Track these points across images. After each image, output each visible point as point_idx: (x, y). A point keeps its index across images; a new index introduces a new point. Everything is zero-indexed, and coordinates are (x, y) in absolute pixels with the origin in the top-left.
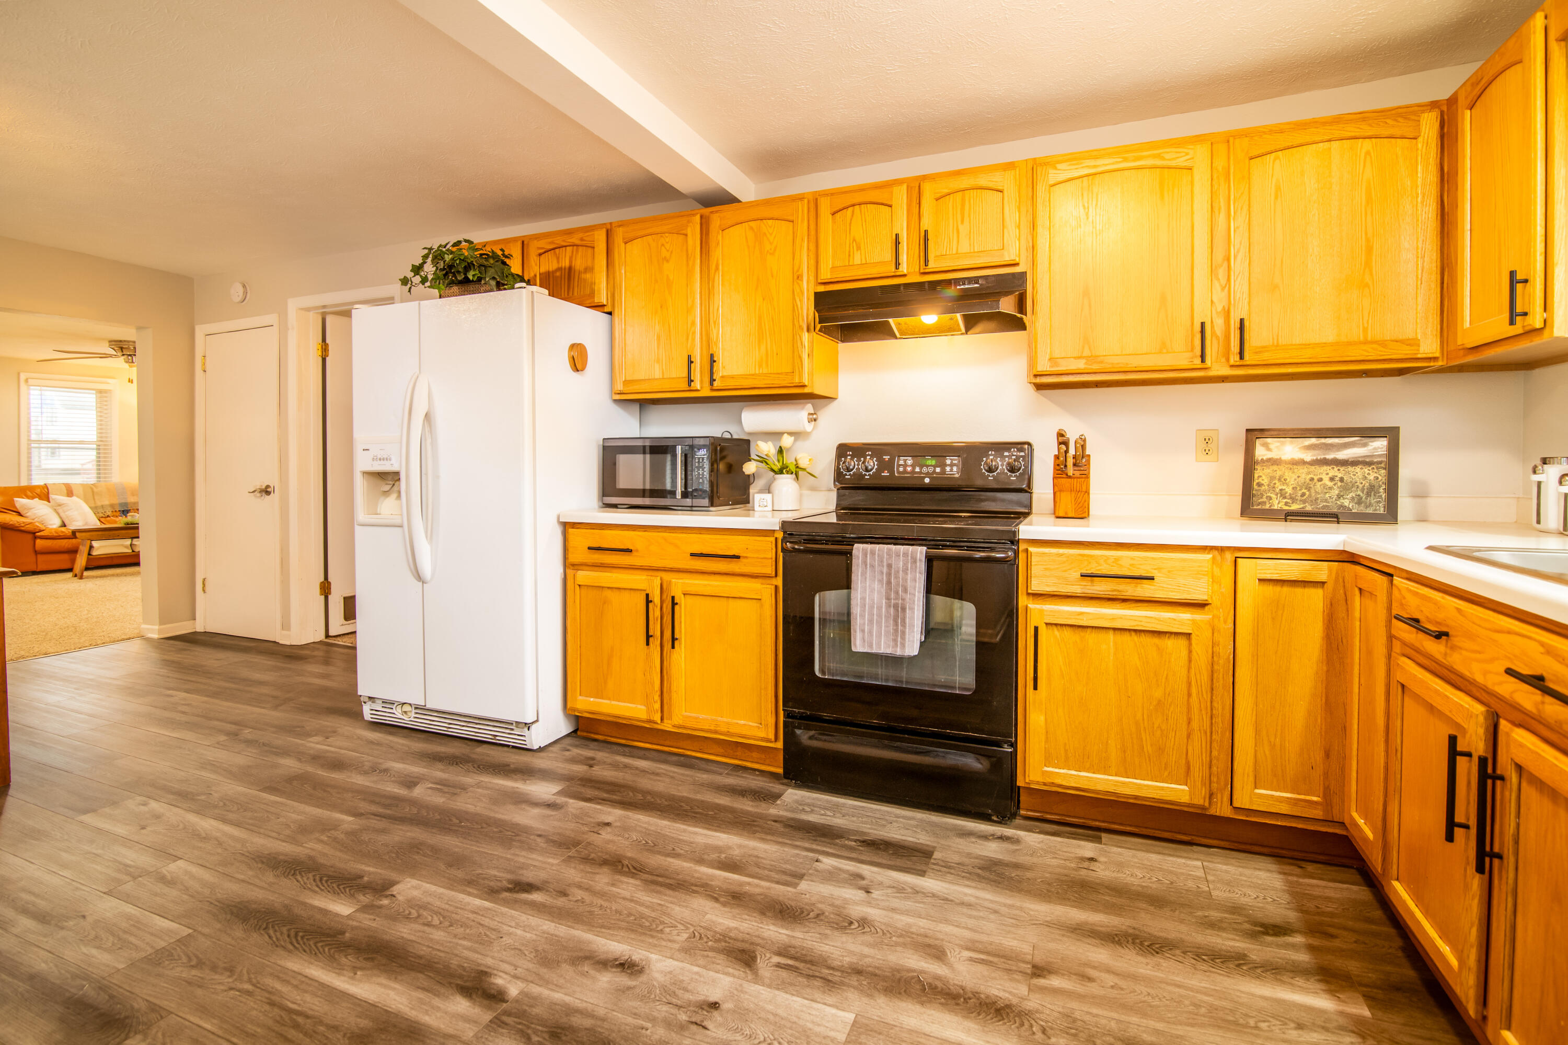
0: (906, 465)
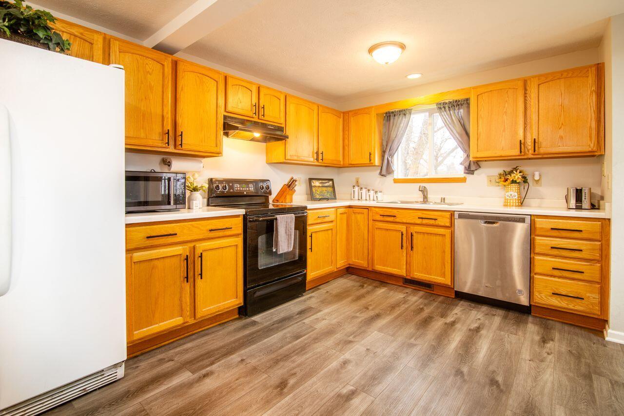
0: (237, 187)
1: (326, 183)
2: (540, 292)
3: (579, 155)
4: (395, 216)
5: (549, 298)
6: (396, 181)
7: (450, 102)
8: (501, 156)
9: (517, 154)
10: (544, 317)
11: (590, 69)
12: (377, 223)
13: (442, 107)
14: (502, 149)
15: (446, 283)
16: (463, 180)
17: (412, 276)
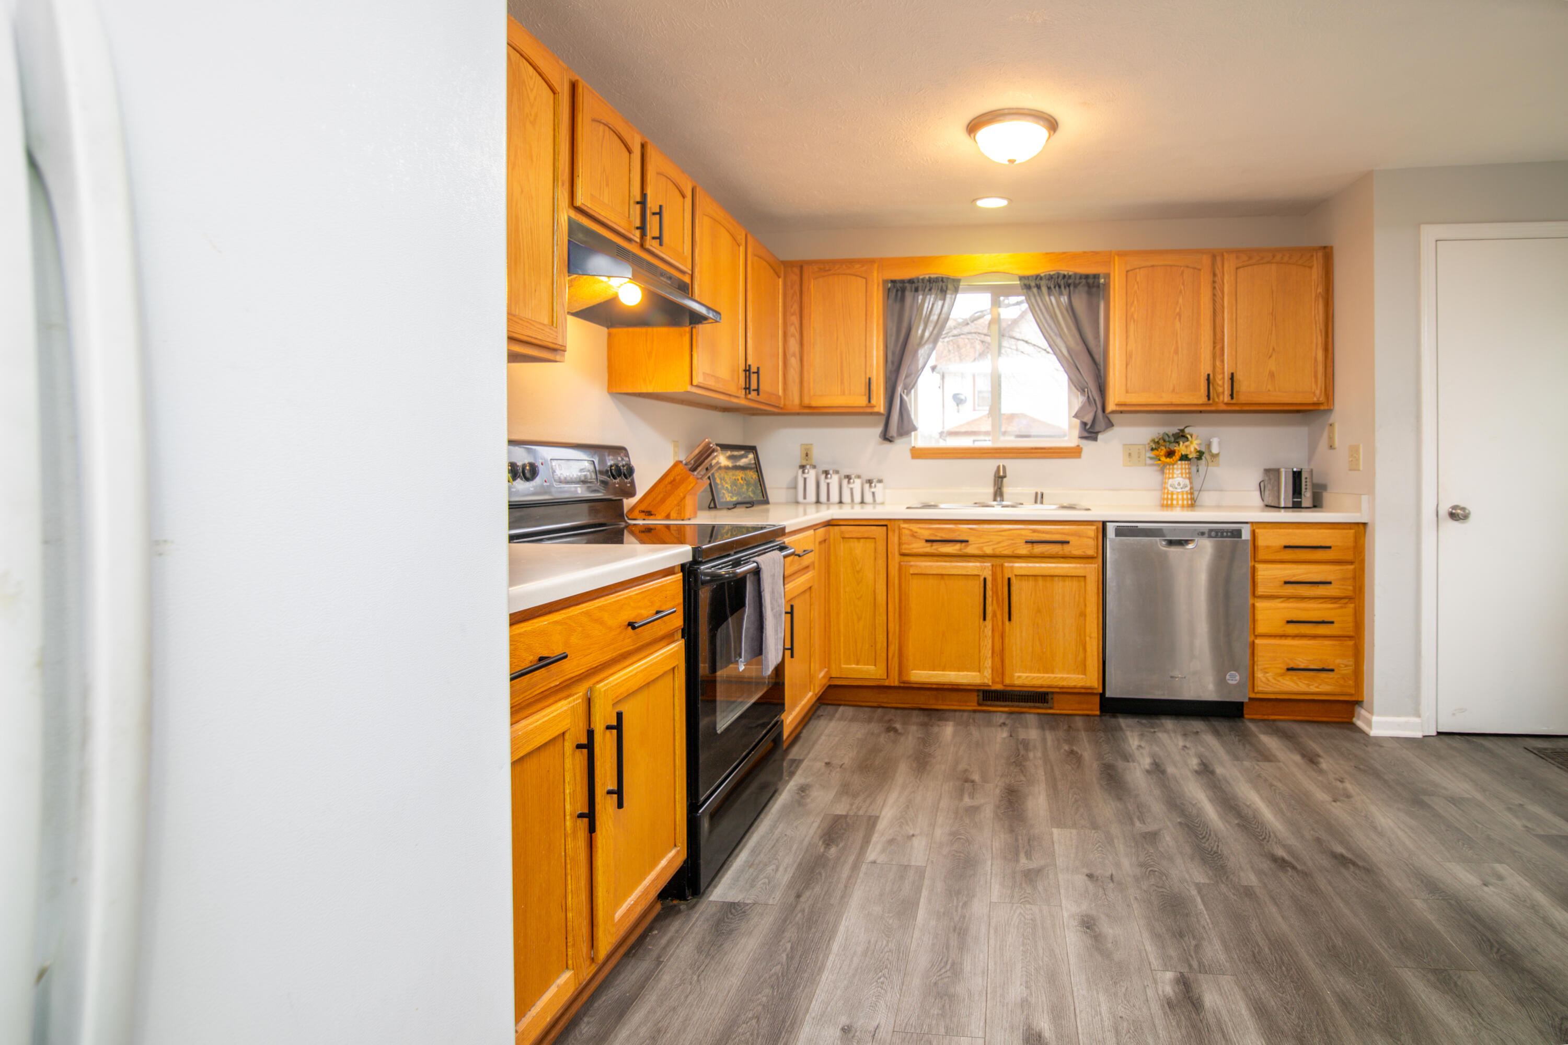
1: (742, 457)
2: (1265, 671)
3: (1286, 408)
4: (967, 541)
5: (1280, 679)
6: (918, 454)
7: (1051, 277)
8: (1172, 405)
9: (1201, 402)
10: (1266, 717)
11: (1315, 254)
12: (914, 562)
13: (1033, 284)
14: (1173, 390)
15: (1088, 684)
16: (1075, 453)
17: (1007, 681)
